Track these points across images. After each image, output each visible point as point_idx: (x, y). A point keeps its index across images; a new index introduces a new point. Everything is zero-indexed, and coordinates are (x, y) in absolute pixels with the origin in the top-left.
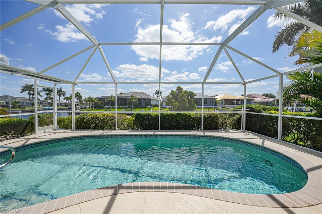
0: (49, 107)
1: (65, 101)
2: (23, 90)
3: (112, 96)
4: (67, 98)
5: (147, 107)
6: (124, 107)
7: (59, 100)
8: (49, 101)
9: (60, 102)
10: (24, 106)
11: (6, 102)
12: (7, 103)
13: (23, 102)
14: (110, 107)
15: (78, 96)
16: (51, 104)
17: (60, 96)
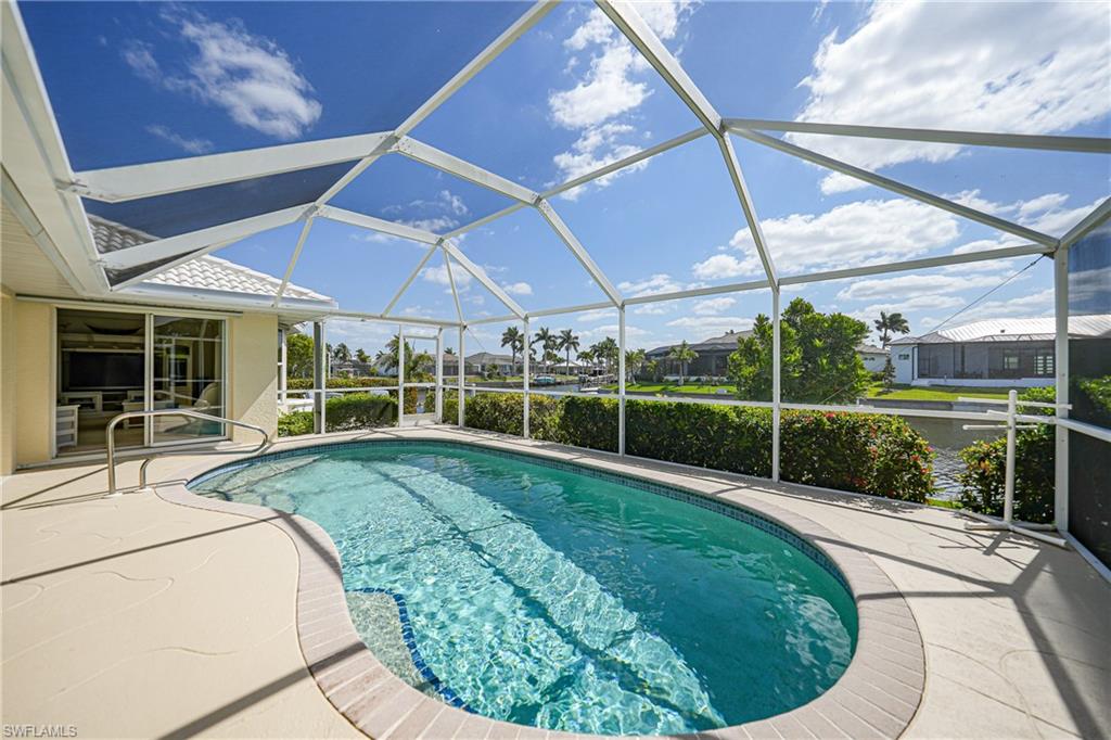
0: (547, 378)
1: (580, 363)
2: (505, 342)
3: (684, 345)
4: (584, 356)
6: (726, 380)
7: (567, 360)
8: (549, 363)
9: (570, 365)
11: (481, 366)
12: (483, 368)
13: (505, 366)
14: (677, 381)
15: (607, 349)
16: (552, 370)
17: (567, 349)
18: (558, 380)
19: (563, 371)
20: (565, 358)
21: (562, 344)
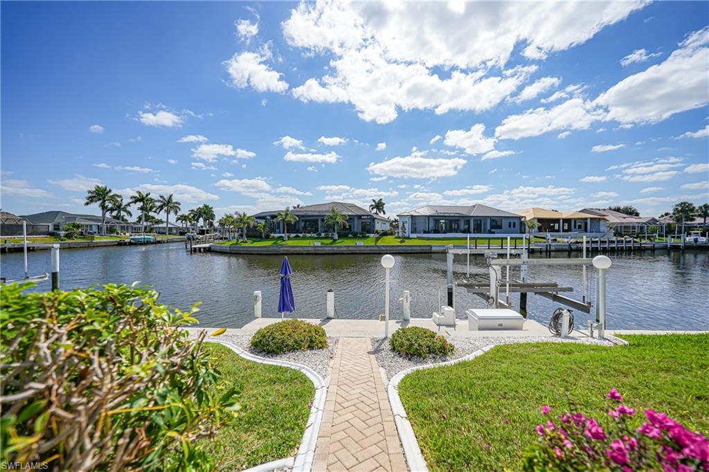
0: (146, 237)
1: (179, 224)
2: (91, 200)
3: (288, 211)
4: (184, 218)
5: (368, 237)
6: (316, 236)
7: (167, 222)
8: (145, 224)
9: (169, 226)
10: (92, 234)
11: (54, 226)
12: (57, 227)
13: (91, 226)
14: (282, 237)
15: (206, 213)
16: (149, 230)
17: (168, 212)
18: (158, 239)
19: (162, 231)
20: (165, 220)
21: (161, 208)
